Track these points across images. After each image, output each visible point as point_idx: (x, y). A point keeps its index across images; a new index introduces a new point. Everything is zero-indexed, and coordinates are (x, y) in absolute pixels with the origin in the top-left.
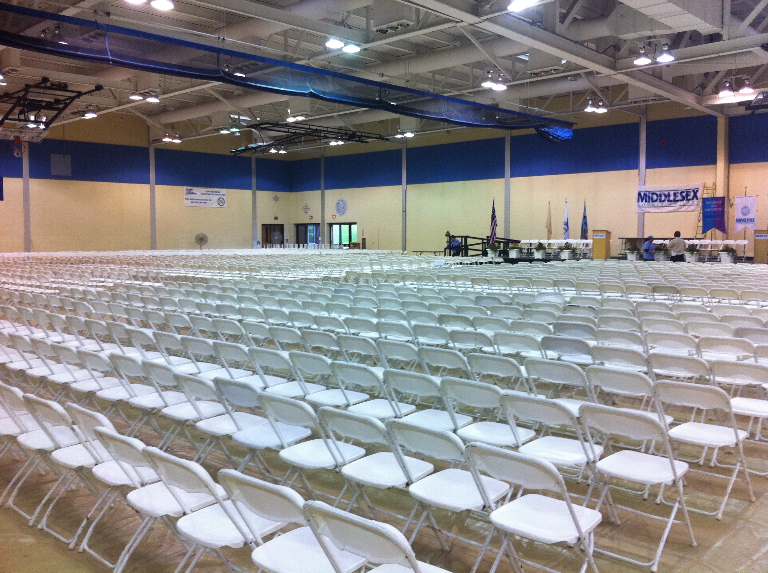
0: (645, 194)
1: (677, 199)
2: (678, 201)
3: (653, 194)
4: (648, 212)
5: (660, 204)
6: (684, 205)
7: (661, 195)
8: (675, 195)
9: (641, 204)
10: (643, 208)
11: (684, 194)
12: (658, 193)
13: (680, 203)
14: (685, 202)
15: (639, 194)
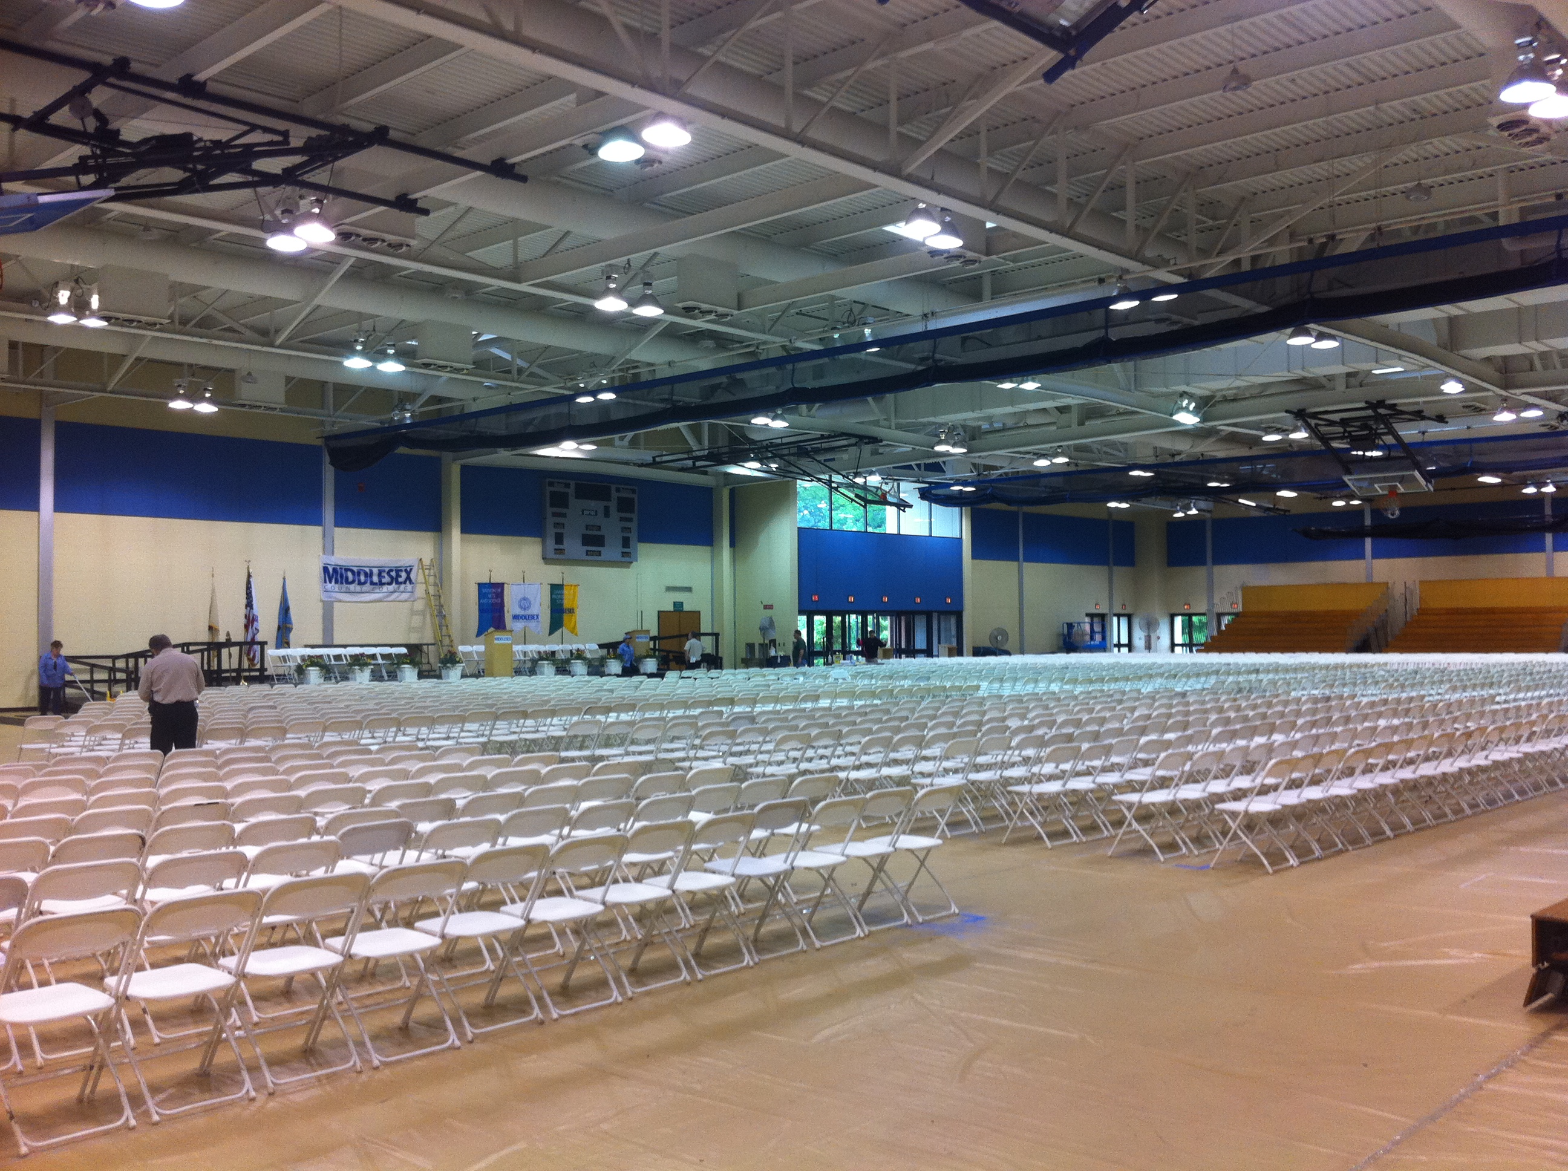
0: (335, 570)
1: (384, 581)
2: (384, 584)
3: (347, 570)
4: (340, 601)
5: (358, 588)
6: (395, 592)
7: (359, 573)
8: (380, 574)
9: (329, 586)
10: (334, 595)
11: (393, 574)
12: (355, 569)
13: (385, 588)
14: (394, 586)
15: (325, 569)
